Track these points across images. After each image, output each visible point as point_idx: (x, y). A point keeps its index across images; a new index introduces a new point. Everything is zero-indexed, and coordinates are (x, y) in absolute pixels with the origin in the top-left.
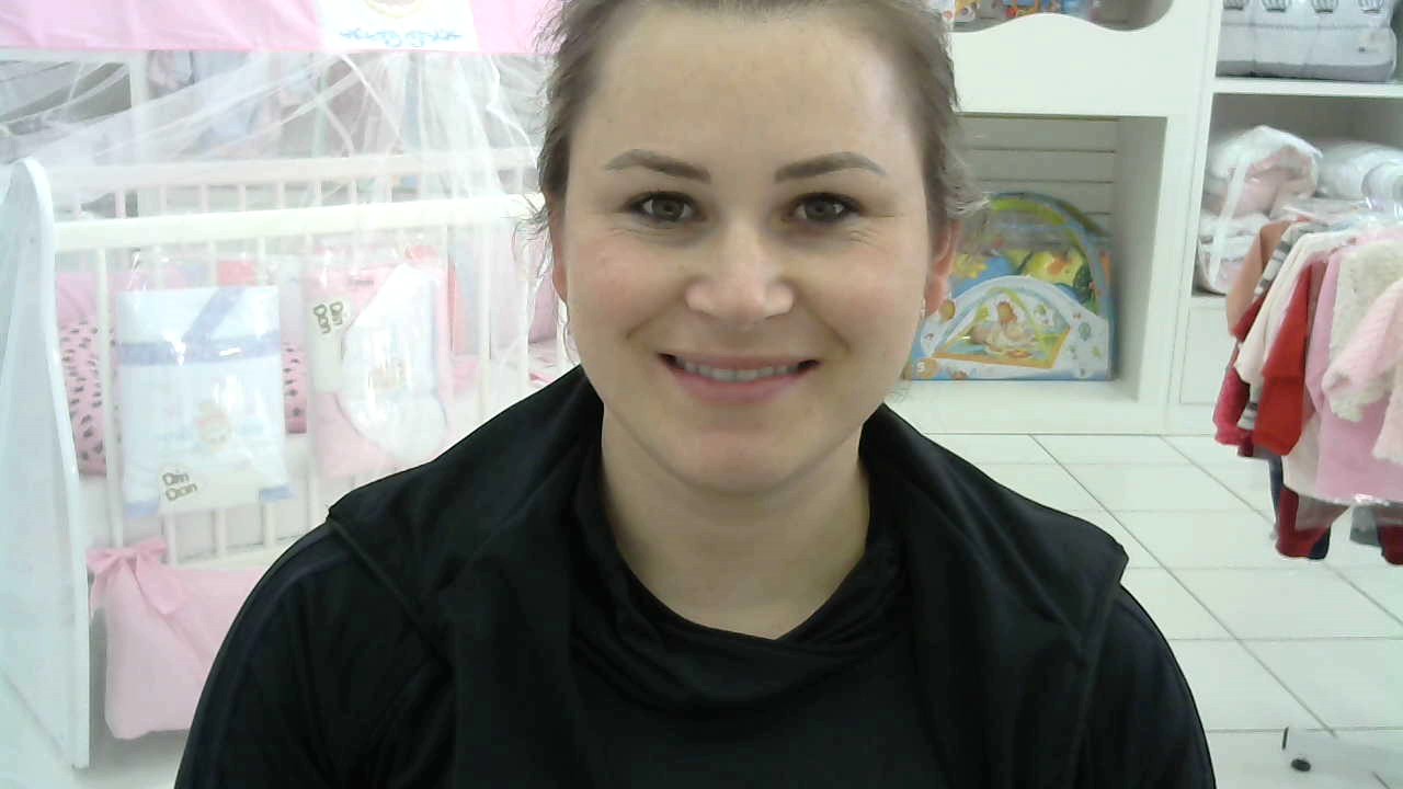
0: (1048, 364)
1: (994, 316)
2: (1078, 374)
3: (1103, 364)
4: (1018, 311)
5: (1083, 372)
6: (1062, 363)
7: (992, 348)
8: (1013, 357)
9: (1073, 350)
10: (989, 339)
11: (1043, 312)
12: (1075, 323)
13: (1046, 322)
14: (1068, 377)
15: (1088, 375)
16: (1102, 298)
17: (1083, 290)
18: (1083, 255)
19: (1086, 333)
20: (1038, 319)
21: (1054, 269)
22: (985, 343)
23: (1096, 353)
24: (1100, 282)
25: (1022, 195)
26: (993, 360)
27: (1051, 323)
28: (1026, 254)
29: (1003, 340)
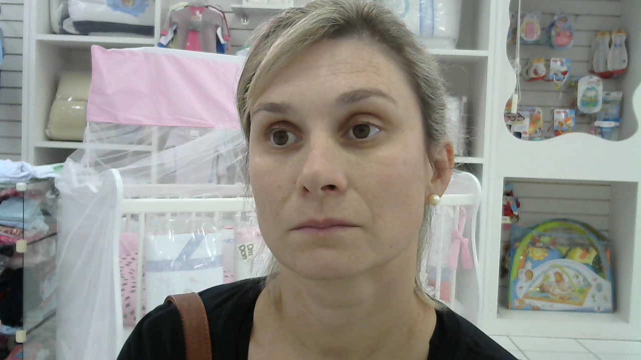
0: (581, 304)
1: (553, 279)
2: (596, 309)
3: (609, 305)
4: (564, 276)
5: (599, 308)
6: (588, 303)
7: (553, 294)
8: (563, 299)
9: (593, 297)
10: (551, 290)
11: (577, 277)
12: (594, 284)
13: (579, 282)
14: (590, 311)
15: (602, 309)
16: (607, 271)
17: (597, 267)
18: (597, 250)
19: (599, 288)
20: (574, 281)
21: (582, 257)
22: (549, 292)
23: (605, 298)
24: (606, 264)
25: (565, 220)
26: (552, 301)
27: (582, 283)
28: (567, 248)
29: (557, 291)
